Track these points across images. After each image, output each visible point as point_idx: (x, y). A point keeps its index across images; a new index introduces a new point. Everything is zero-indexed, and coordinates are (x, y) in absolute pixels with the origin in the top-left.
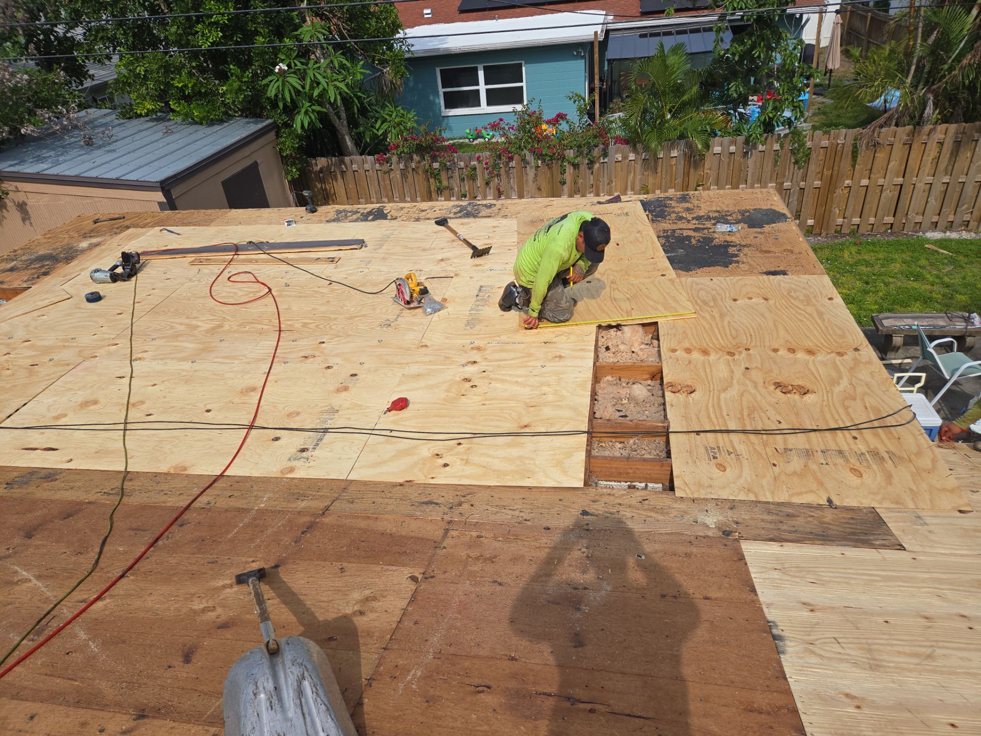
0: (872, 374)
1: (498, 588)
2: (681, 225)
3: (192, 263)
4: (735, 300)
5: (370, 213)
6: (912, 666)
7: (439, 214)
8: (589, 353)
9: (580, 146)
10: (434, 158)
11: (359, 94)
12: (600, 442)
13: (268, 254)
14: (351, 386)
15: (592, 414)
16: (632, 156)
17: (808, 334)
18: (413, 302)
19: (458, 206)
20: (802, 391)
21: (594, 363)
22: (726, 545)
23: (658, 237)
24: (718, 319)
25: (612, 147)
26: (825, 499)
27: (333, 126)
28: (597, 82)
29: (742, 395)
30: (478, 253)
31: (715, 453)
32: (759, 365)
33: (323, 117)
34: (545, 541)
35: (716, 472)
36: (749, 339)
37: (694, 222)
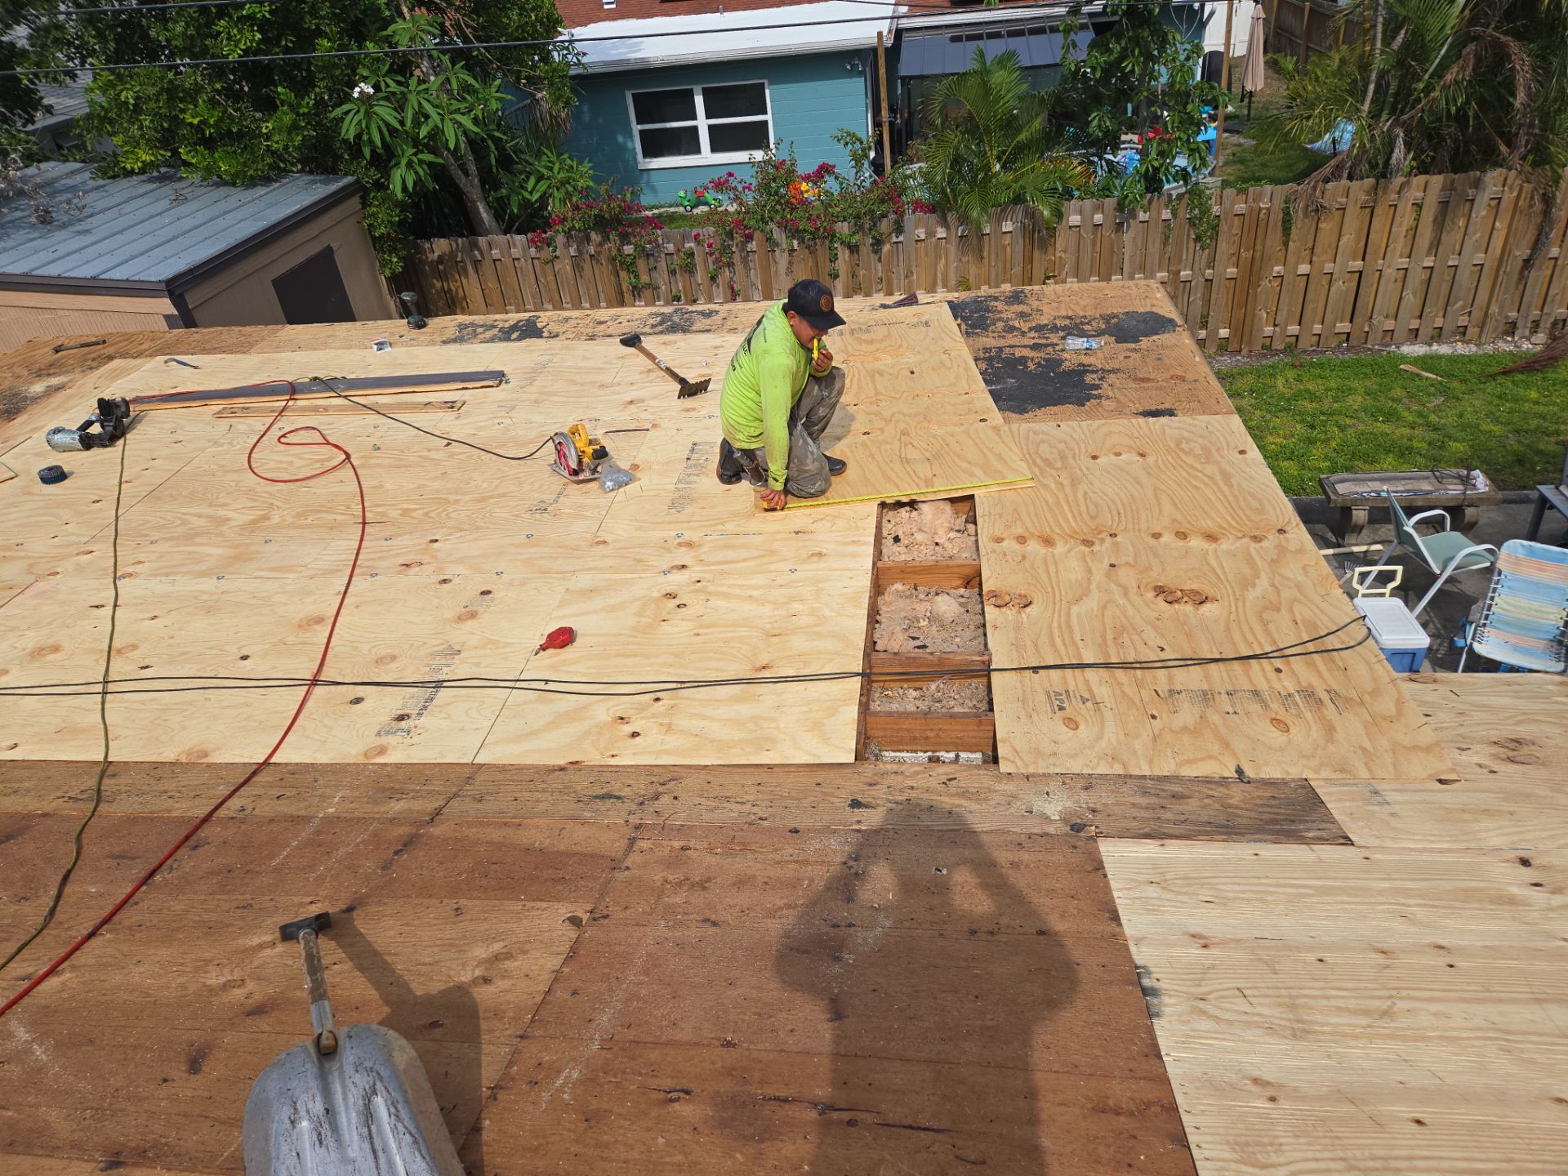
0: (1305, 568)
1: (712, 930)
2: (1011, 339)
3: (219, 416)
4: (1095, 457)
5: (514, 328)
6: (1359, 1030)
7: (628, 328)
8: (865, 547)
9: (858, 217)
10: (625, 238)
11: (497, 134)
12: (884, 689)
13: (345, 397)
14: (480, 610)
15: (871, 646)
16: (941, 233)
17: (1207, 508)
18: (583, 471)
19: (657, 315)
20: (1198, 598)
21: (874, 564)
22: (1075, 847)
23: (976, 360)
24: (1068, 489)
25: (909, 218)
26: (1233, 769)
27: (458, 188)
28: (885, 113)
29: (1104, 607)
30: (690, 390)
31: (1062, 701)
32: (1131, 560)
33: (439, 173)
34: (791, 851)
35: (1063, 732)
36: (1116, 519)
37: (1032, 334)
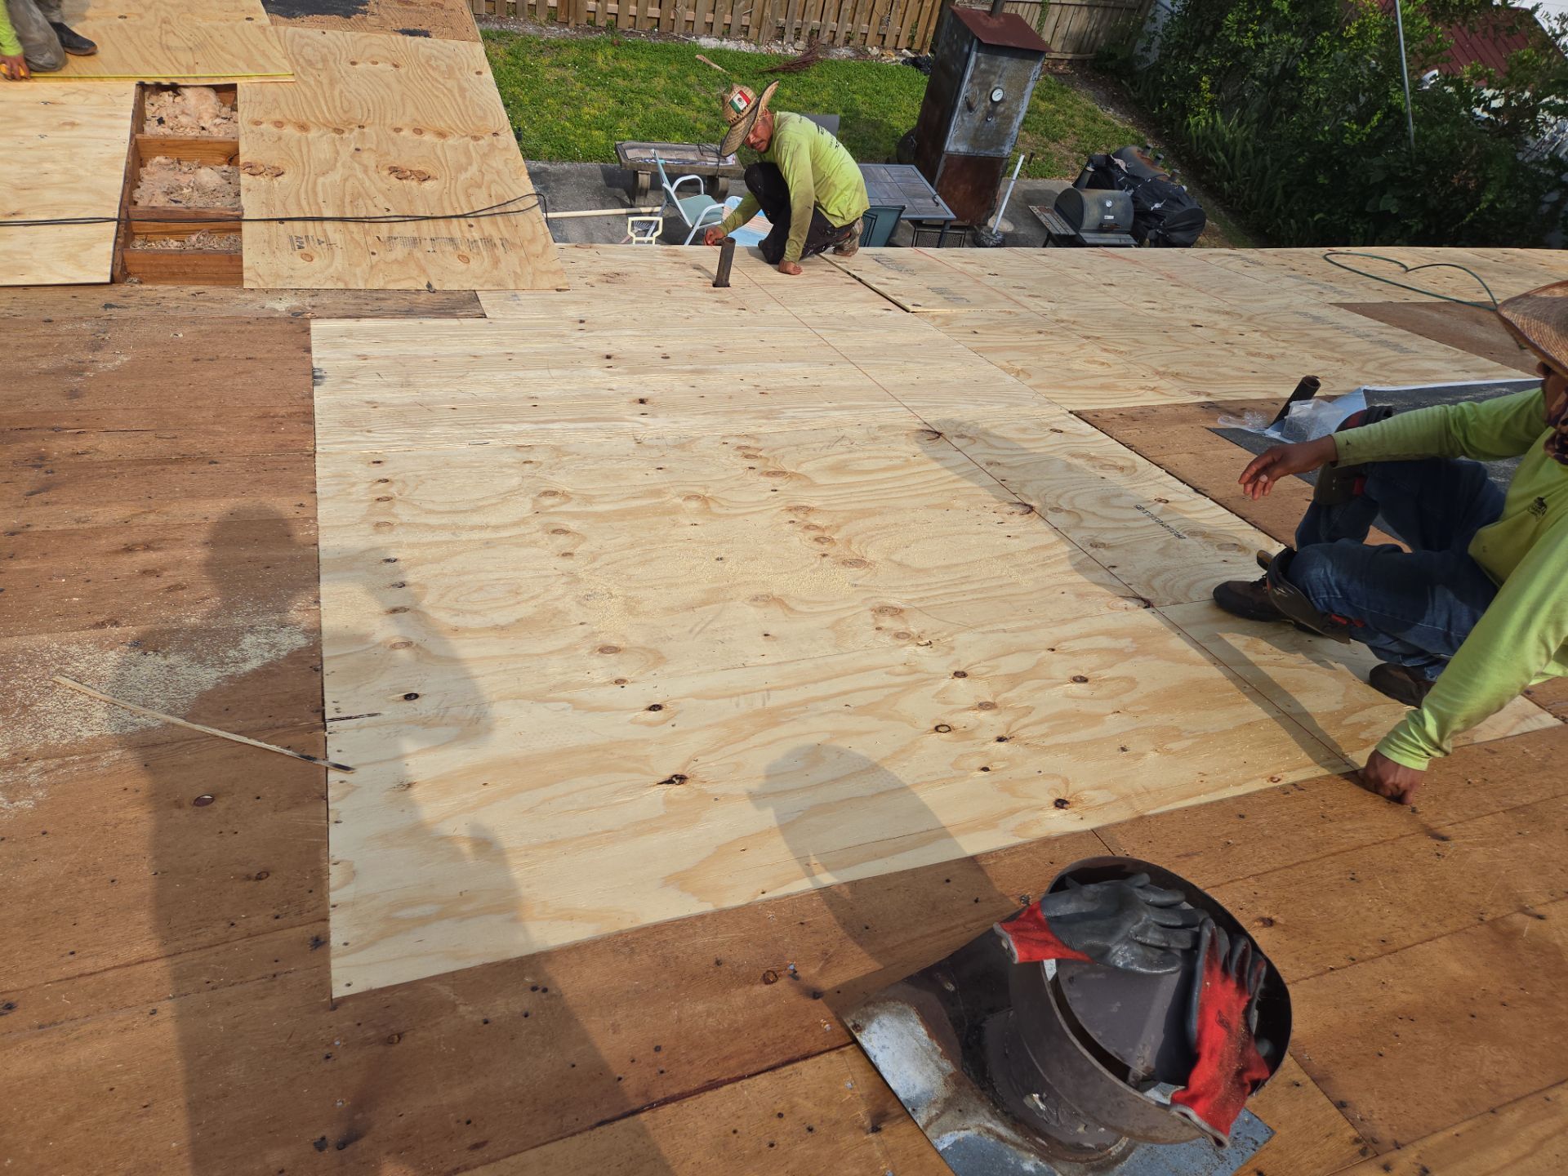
0: (506, 162)
4: (354, 63)
8: (122, 121)
15: (128, 200)
17: (442, 112)
20: (423, 177)
21: (132, 136)
22: (291, 323)
24: (326, 87)
26: (425, 284)
29: (346, 180)
31: (303, 243)
32: (374, 147)
34: (43, 331)
35: (300, 262)
36: (366, 114)
